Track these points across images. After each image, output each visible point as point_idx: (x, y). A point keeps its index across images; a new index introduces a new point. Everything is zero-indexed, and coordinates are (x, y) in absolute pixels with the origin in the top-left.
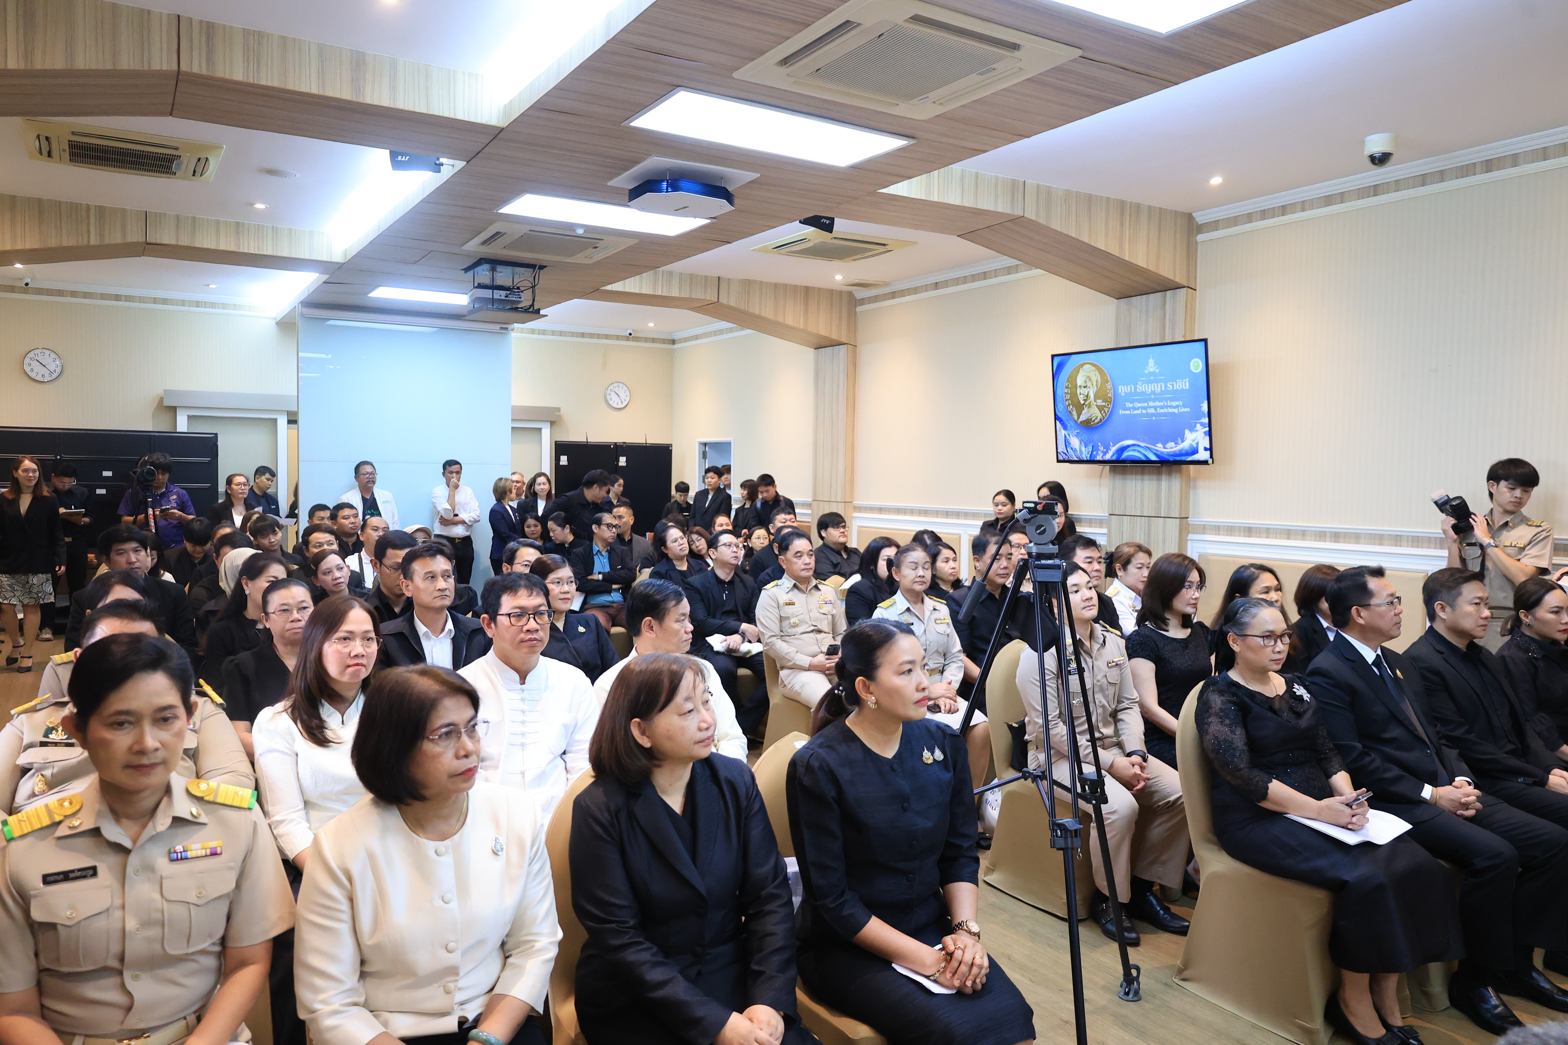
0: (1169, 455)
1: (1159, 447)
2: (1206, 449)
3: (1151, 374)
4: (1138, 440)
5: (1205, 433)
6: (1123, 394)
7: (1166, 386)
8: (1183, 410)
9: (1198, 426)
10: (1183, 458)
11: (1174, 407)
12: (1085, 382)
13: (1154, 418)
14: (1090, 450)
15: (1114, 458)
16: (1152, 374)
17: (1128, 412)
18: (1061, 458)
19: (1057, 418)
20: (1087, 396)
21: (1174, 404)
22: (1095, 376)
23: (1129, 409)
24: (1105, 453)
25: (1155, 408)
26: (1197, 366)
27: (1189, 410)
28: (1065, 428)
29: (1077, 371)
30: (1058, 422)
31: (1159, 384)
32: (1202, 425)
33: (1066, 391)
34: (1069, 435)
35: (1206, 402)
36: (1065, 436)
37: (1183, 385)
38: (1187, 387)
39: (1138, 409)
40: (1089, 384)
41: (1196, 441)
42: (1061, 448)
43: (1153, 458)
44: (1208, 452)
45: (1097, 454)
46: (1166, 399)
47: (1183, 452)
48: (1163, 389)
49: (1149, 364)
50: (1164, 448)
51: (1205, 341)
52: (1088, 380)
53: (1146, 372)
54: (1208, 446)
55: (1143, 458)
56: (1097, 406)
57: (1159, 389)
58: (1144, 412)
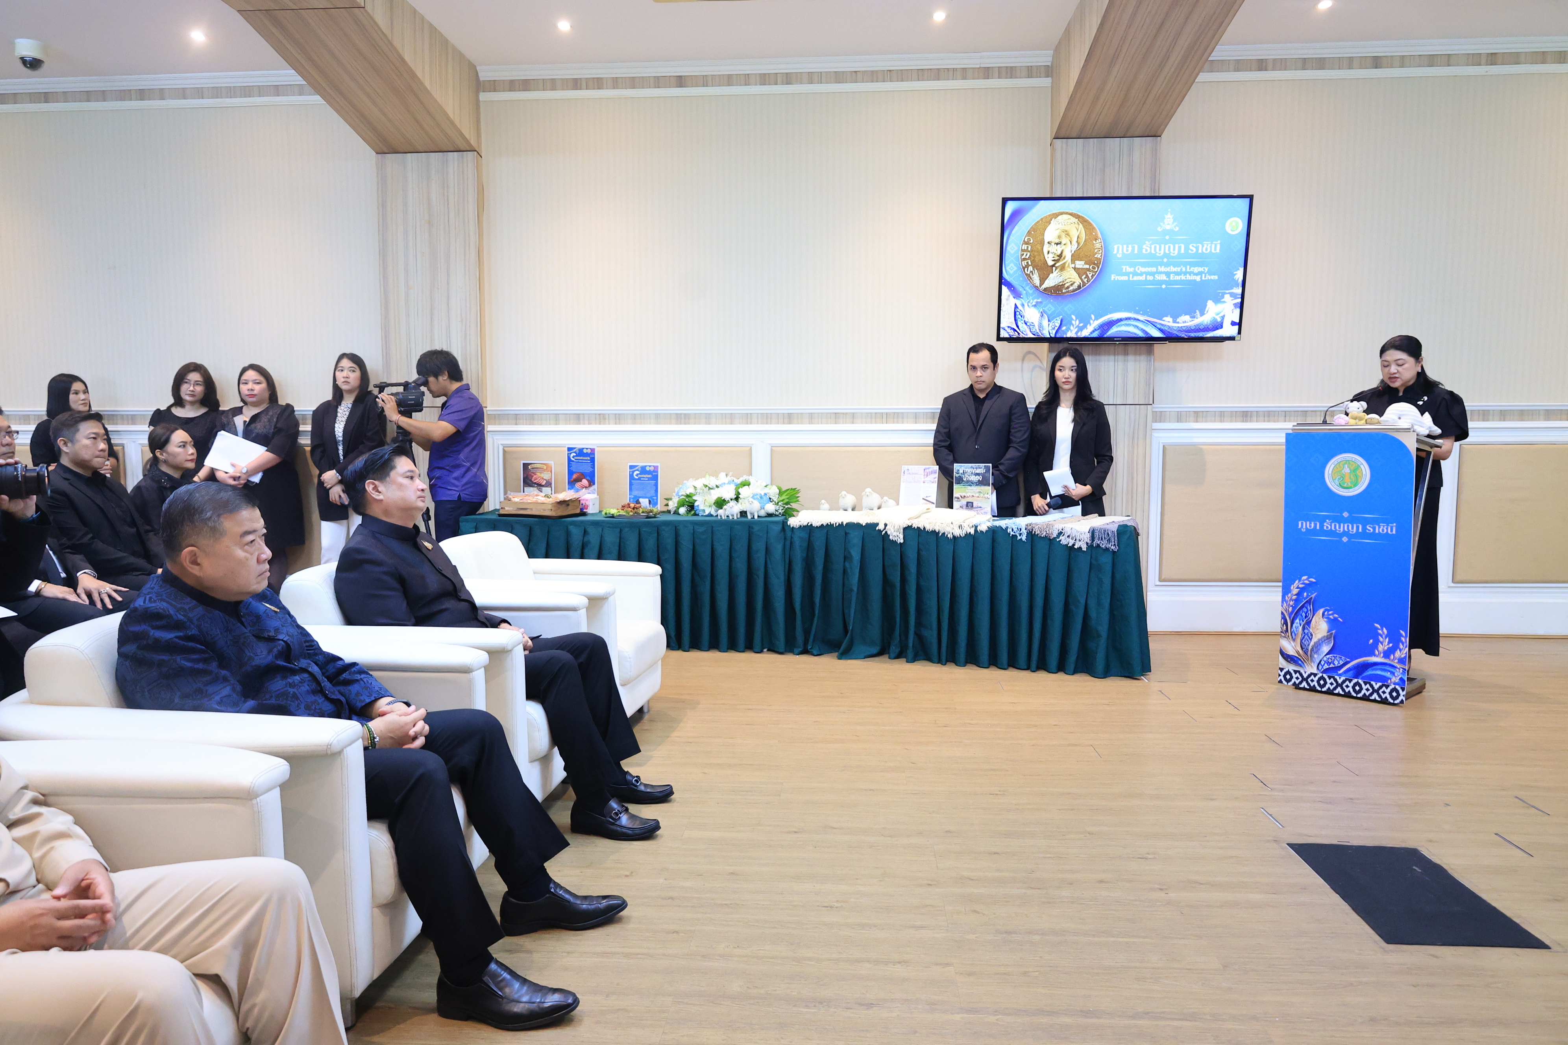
0: (1180, 330)
1: (1168, 321)
2: (1233, 324)
3: (1166, 232)
4: (1137, 312)
5: (1235, 305)
6: (1119, 256)
7: (1187, 248)
8: (1208, 277)
9: (1227, 297)
10: (1200, 334)
11: (1196, 274)
12: (1059, 237)
13: (1164, 286)
14: (1058, 325)
15: (1095, 335)
16: (1171, 232)
17: (1125, 278)
18: (1003, 334)
19: (1002, 281)
20: (1060, 256)
21: (1196, 270)
22: (1077, 231)
23: (1127, 274)
24: (1081, 329)
25: (1168, 274)
26: (1236, 226)
27: (1216, 277)
28: (1016, 294)
29: (1046, 221)
30: (1004, 288)
31: (1177, 246)
32: (1233, 295)
33: (1024, 247)
34: (1023, 305)
35: (1242, 270)
36: (1016, 307)
37: (1213, 247)
38: (1218, 251)
39: (1141, 274)
40: (1065, 240)
41: (1222, 315)
42: (1007, 320)
43: (1156, 334)
44: (1237, 327)
45: (1068, 329)
46: (1185, 264)
47: (1201, 327)
48: (1182, 251)
49: (1165, 221)
50: (1174, 322)
51: (1251, 197)
52: (1063, 235)
53: (1159, 229)
54: (1237, 321)
55: (1141, 334)
56: (1075, 268)
57: (1176, 252)
58: (1150, 278)
